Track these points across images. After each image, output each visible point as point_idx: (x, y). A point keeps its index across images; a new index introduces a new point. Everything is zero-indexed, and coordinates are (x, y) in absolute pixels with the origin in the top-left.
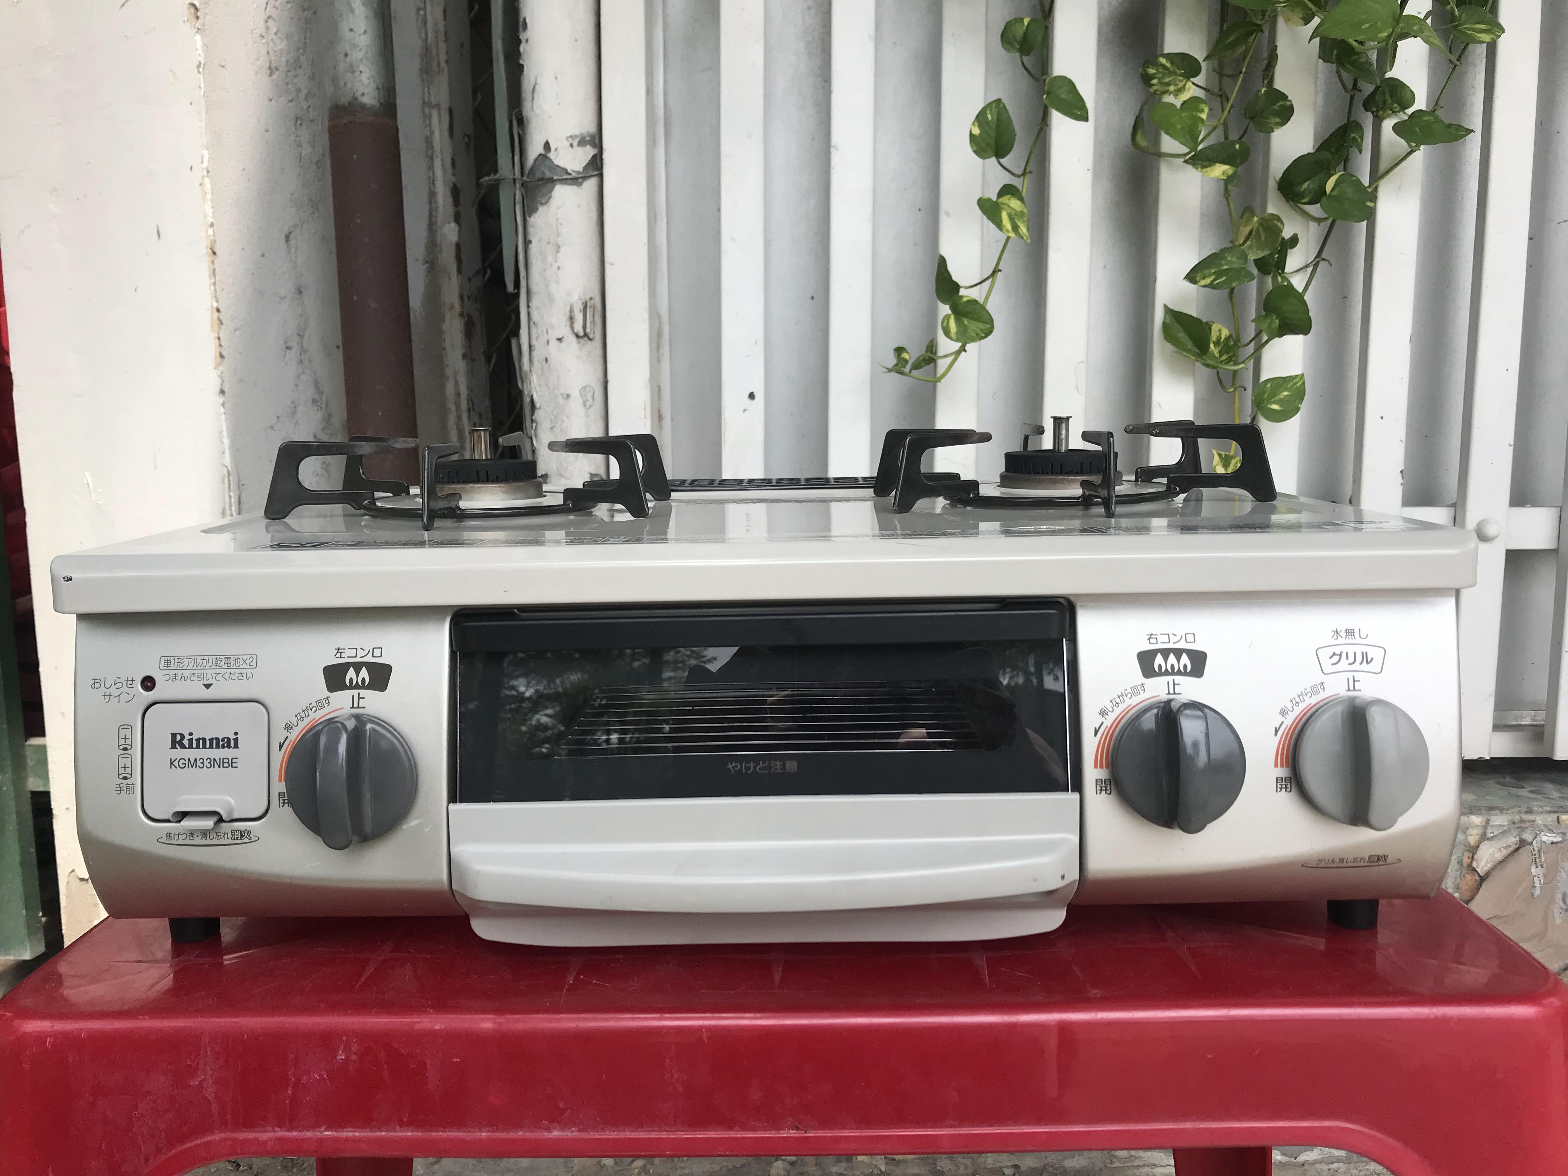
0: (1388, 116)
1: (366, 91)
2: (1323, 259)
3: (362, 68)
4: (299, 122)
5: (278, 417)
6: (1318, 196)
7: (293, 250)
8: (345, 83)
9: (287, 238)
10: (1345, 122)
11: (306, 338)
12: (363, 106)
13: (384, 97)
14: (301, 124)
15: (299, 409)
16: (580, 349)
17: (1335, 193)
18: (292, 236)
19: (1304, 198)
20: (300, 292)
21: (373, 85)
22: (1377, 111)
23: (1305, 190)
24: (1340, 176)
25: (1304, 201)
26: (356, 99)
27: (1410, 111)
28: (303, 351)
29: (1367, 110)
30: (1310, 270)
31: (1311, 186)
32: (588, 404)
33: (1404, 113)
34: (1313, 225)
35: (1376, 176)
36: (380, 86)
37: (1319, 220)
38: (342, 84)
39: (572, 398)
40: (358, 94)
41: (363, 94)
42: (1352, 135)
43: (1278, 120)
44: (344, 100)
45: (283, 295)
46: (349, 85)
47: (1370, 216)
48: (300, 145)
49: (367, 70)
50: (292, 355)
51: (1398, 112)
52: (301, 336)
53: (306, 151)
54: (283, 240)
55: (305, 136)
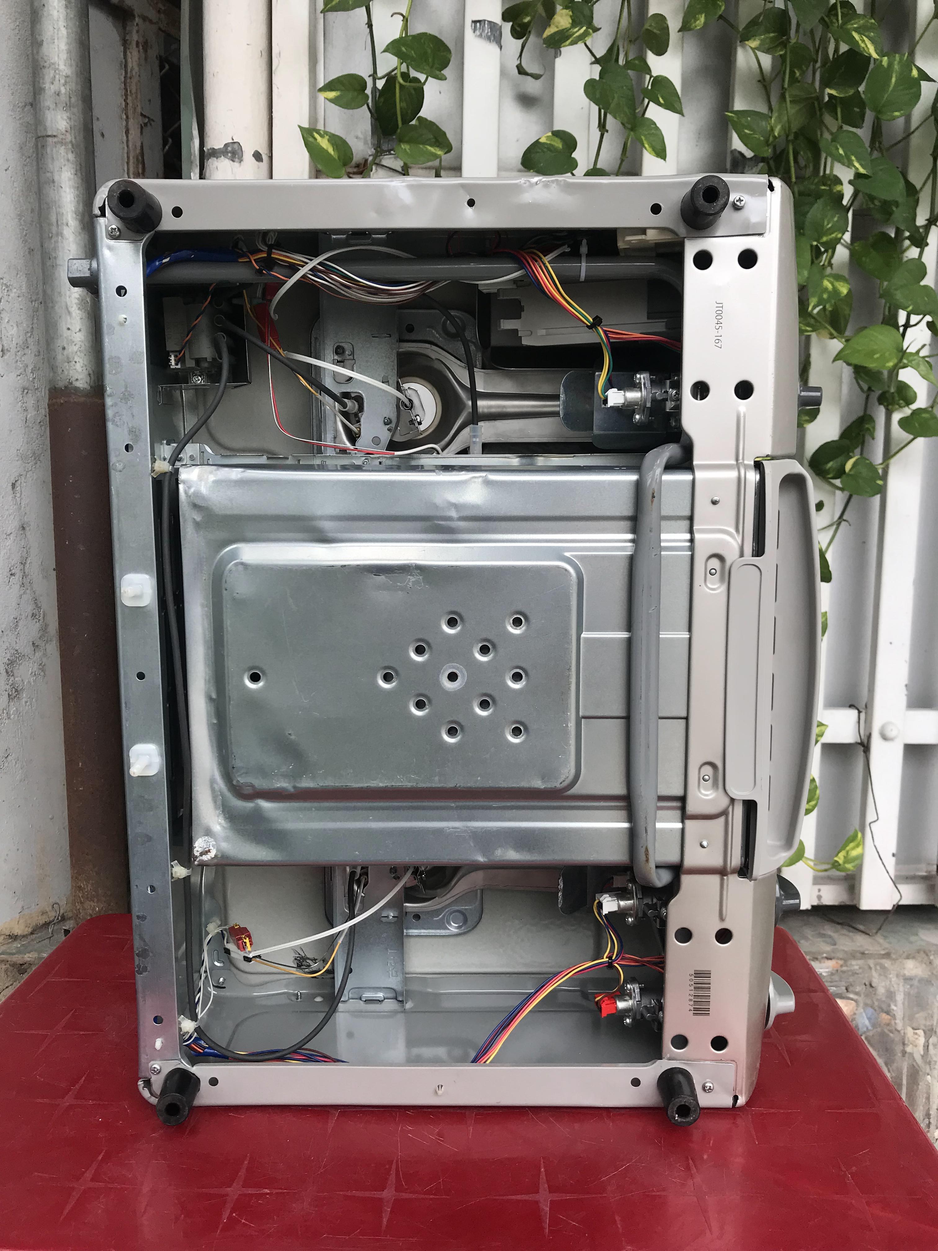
0: (896, 409)
1: (79, 377)
2: (845, 520)
3: (76, 359)
4: (26, 391)
5: (2, 632)
6: (840, 473)
7: (18, 495)
8: (63, 371)
9: (13, 485)
10: (861, 414)
11: (27, 565)
12: (76, 389)
13: (94, 381)
15: (21, 623)
17: (852, 473)
18: (18, 484)
19: (829, 474)
20: (24, 528)
21: (86, 372)
22: (888, 406)
23: (830, 468)
24: (857, 460)
26: (71, 383)
27: (914, 407)
28: (25, 575)
29: (880, 404)
30: (835, 527)
31: (834, 466)
33: (909, 408)
34: (838, 492)
35: (888, 455)
36: (91, 372)
37: (842, 489)
38: (60, 371)
40: (73, 379)
41: (77, 380)
42: (867, 426)
43: (807, 418)
44: (61, 384)
45: (9, 532)
46: (66, 373)
47: (882, 491)
48: (26, 410)
49: (81, 361)
50: (16, 580)
51: (904, 407)
52: (23, 564)
53: (31, 414)
54: (10, 488)
55: (31, 401)
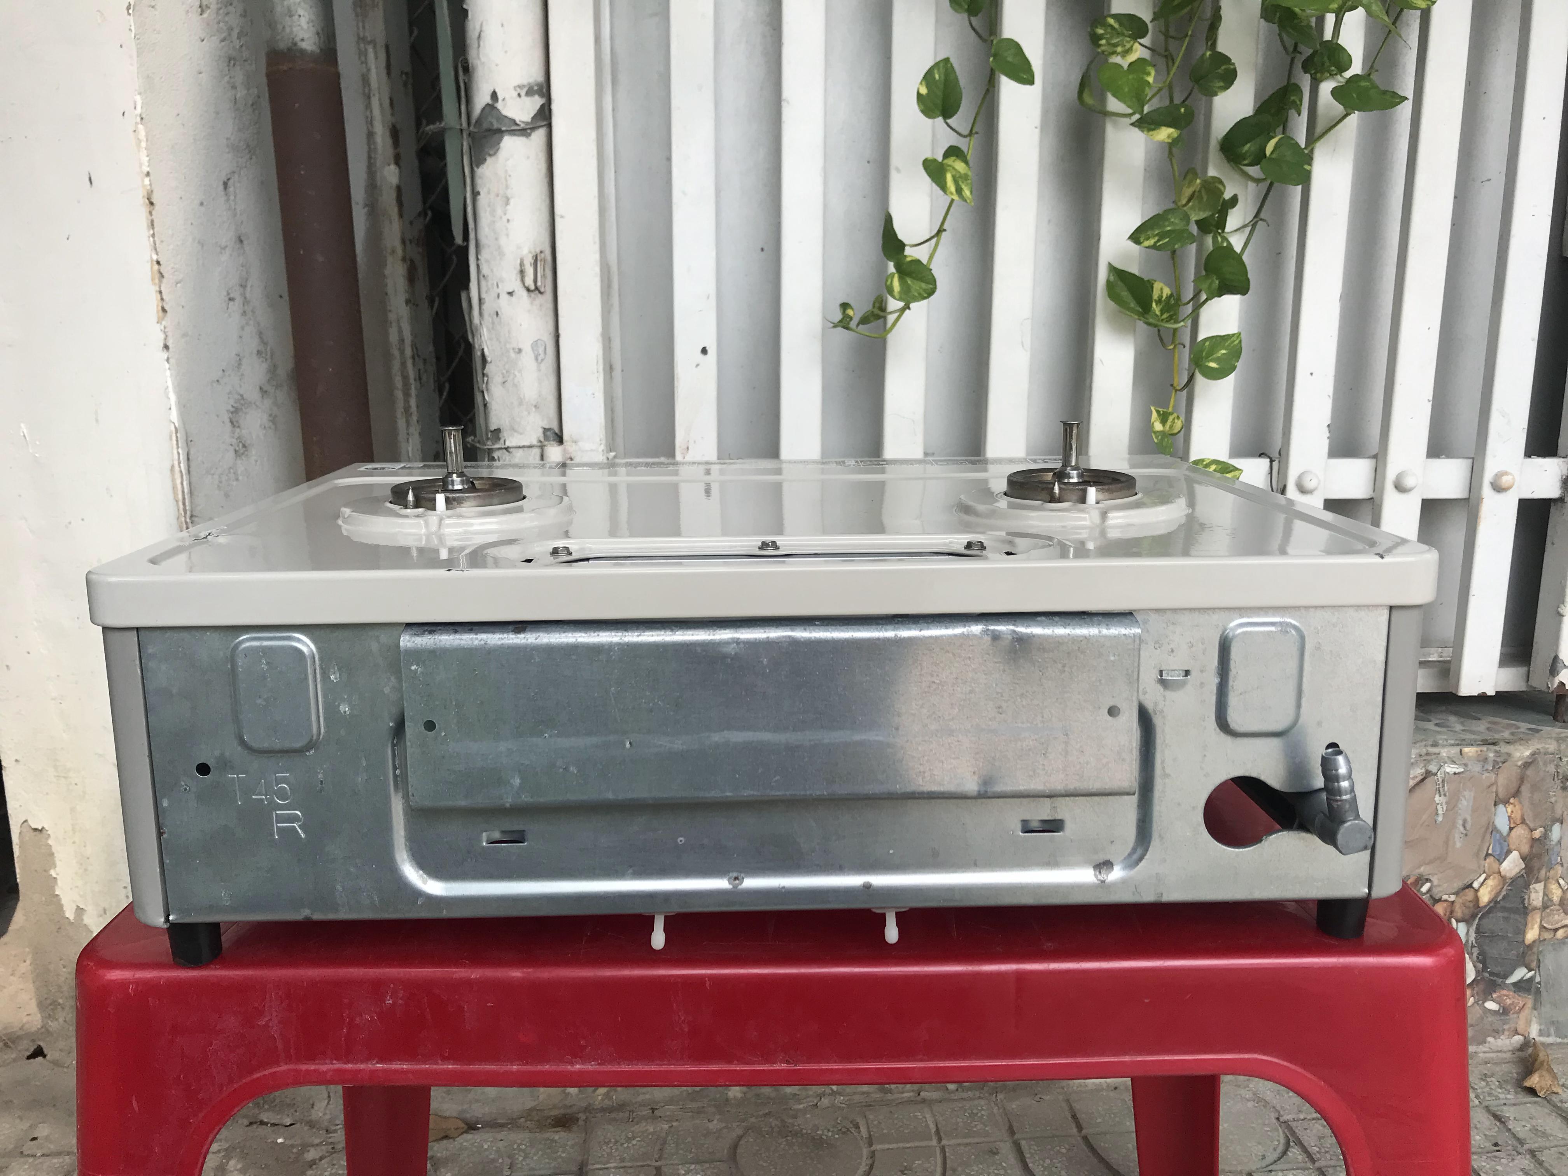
0: (1326, 79)
1: (306, 36)
2: (1261, 219)
3: (301, 12)
4: (232, 62)
5: (223, 371)
6: (1259, 158)
7: (232, 198)
8: (284, 27)
9: (225, 185)
10: (1285, 83)
11: (248, 289)
12: (303, 52)
13: (324, 42)
14: (234, 65)
15: (244, 361)
16: (532, 303)
17: (1274, 156)
18: (230, 183)
19: (1244, 159)
20: (241, 241)
21: (314, 30)
22: (1315, 73)
23: (1247, 152)
24: (1280, 139)
25: (1246, 162)
26: (295, 44)
27: (1348, 74)
28: (246, 301)
29: (1306, 72)
30: (1248, 229)
31: (1252, 149)
32: (540, 359)
33: (1341, 76)
34: (1251, 185)
35: (1313, 138)
36: (320, 31)
37: (1257, 181)
38: (280, 27)
39: (523, 353)
40: (297, 39)
41: (302, 40)
42: (1292, 98)
43: (1222, 84)
44: (282, 46)
45: (223, 244)
46: (288, 30)
47: (1305, 180)
48: (234, 87)
49: (306, 14)
50: (236, 306)
51: (1336, 74)
52: (243, 286)
53: (241, 93)
54: (221, 187)
55: (239, 77)
